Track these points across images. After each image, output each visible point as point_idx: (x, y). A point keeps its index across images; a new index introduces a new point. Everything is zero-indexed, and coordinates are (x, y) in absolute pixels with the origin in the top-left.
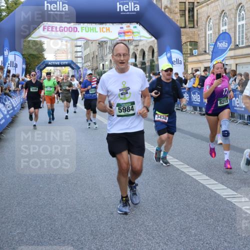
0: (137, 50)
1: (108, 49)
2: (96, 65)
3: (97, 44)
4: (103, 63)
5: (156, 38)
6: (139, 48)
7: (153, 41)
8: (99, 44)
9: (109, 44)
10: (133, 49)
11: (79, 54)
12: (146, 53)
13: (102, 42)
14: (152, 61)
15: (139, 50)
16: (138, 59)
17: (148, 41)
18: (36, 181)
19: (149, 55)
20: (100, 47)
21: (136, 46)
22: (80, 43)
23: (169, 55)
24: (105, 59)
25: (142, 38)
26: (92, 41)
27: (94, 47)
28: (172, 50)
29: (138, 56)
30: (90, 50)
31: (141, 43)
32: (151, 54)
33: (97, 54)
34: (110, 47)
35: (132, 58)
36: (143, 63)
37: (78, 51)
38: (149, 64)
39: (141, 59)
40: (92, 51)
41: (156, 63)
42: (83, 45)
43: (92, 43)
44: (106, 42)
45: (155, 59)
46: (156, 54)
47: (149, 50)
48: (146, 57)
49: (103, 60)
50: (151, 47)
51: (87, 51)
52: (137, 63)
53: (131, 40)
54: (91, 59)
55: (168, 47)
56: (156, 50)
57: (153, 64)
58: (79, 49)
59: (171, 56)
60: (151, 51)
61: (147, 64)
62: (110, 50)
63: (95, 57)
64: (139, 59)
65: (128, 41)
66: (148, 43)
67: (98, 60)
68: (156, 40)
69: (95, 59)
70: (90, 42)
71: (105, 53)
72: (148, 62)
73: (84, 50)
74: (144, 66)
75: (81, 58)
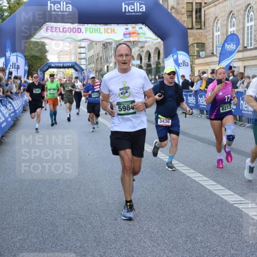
0: (143, 51)
1: (112, 51)
2: (100, 67)
3: (102, 46)
4: (108, 65)
5: (162, 40)
6: (145, 50)
7: (160, 42)
8: (104, 45)
9: (114, 45)
10: (139, 51)
11: (83, 56)
12: (152, 55)
13: (106, 43)
14: (158, 63)
15: (145, 52)
16: (143, 61)
17: (154, 43)
19: (154, 57)
20: (104, 49)
21: (142, 47)
22: (84, 44)
23: (175, 56)
24: (110, 60)
25: (148, 40)
27: (98, 49)
28: (178, 52)
29: (143, 57)
30: (94, 52)
31: (146, 45)
32: (157, 55)
33: (101, 55)
35: (137, 59)
36: (149, 65)
37: (82, 52)
38: (155, 66)
39: (147, 61)
40: (96, 53)
41: (162, 65)
42: (87, 46)
43: (96, 44)
44: (110, 43)
45: (161, 61)
46: (162, 56)
47: (155, 51)
48: (152, 59)
49: (107, 61)
50: (157, 48)
51: (91, 53)
52: (143, 65)
53: (136, 41)
54: (95, 60)
55: (175, 49)
56: (162, 52)
57: (159, 66)
58: (83, 50)
59: (177, 58)
60: (157, 53)
61: (153, 66)
63: (99, 59)
64: (145, 61)
65: (134, 42)
66: (154, 44)
67: (103, 61)
68: (162, 42)
69: (99, 61)
70: (94, 43)
71: (109, 54)
72: (154, 64)
73: (88, 51)
74: (150, 68)
75: (85, 60)
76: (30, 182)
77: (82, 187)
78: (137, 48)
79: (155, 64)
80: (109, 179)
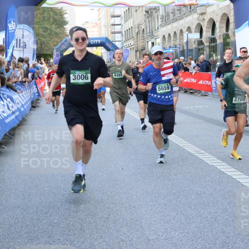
0: (204, 20)
1: (160, 20)
2: (142, 44)
3: (144, 13)
4: (153, 40)
5: (232, 2)
6: (207, 18)
7: (228, 6)
8: (147, 12)
9: (161, 12)
10: (198, 20)
11: (118, 28)
12: (217, 25)
13: (151, 9)
14: (226, 36)
15: (207, 20)
16: (204, 34)
17: (220, 6)
18: (49, 215)
19: (220, 27)
20: (148, 17)
21: (202, 14)
22: (118, 11)
24: (156, 34)
26: (137, 8)
27: (140, 17)
29: (204, 29)
30: (133, 22)
31: (209, 10)
32: (224, 25)
33: (143, 27)
34: (163, 16)
35: (195, 32)
36: (213, 40)
37: (116, 23)
38: (222, 41)
39: (210, 34)
40: (136, 24)
41: (232, 39)
42: (123, 15)
43: (136, 11)
44: (156, 9)
45: (230, 33)
46: (232, 26)
48: (217, 30)
49: (152, 35)
50: (225, 14)
51: (130, 24)
52: (204, 39)
54: (134, 35)
56: (232, 20)
57: (228, 40)
58: (117, 21)
60: (225, 21)
62: (162, 21)
63: (141, 32)
64: (207, 34)
65: (190, 6)
66: (220, 9)
67: (145, 36)
69: (141, 35)
70: (133, 10)
71: (155, 26)
72: (220, 38)
73: (125, 22)
74: (214, 44)
75: (120, 34)
76: (38, 208)
77: (112, 216)
78: (196, 16)
79: (222, 37)
80: (150, 204)
